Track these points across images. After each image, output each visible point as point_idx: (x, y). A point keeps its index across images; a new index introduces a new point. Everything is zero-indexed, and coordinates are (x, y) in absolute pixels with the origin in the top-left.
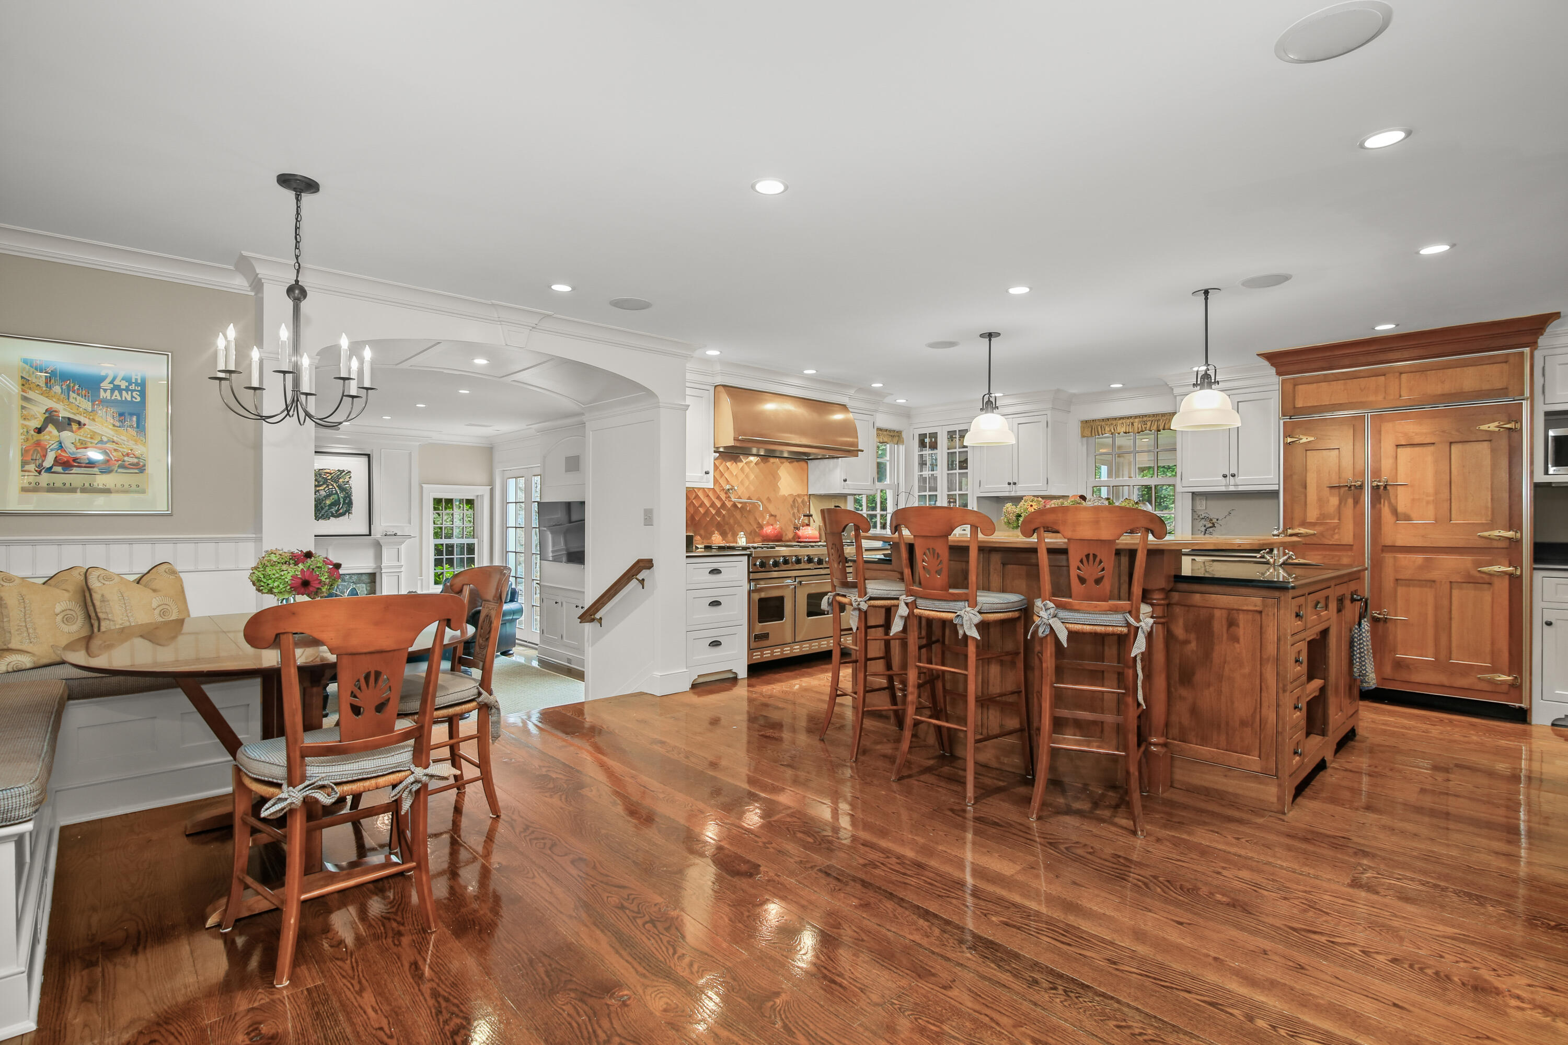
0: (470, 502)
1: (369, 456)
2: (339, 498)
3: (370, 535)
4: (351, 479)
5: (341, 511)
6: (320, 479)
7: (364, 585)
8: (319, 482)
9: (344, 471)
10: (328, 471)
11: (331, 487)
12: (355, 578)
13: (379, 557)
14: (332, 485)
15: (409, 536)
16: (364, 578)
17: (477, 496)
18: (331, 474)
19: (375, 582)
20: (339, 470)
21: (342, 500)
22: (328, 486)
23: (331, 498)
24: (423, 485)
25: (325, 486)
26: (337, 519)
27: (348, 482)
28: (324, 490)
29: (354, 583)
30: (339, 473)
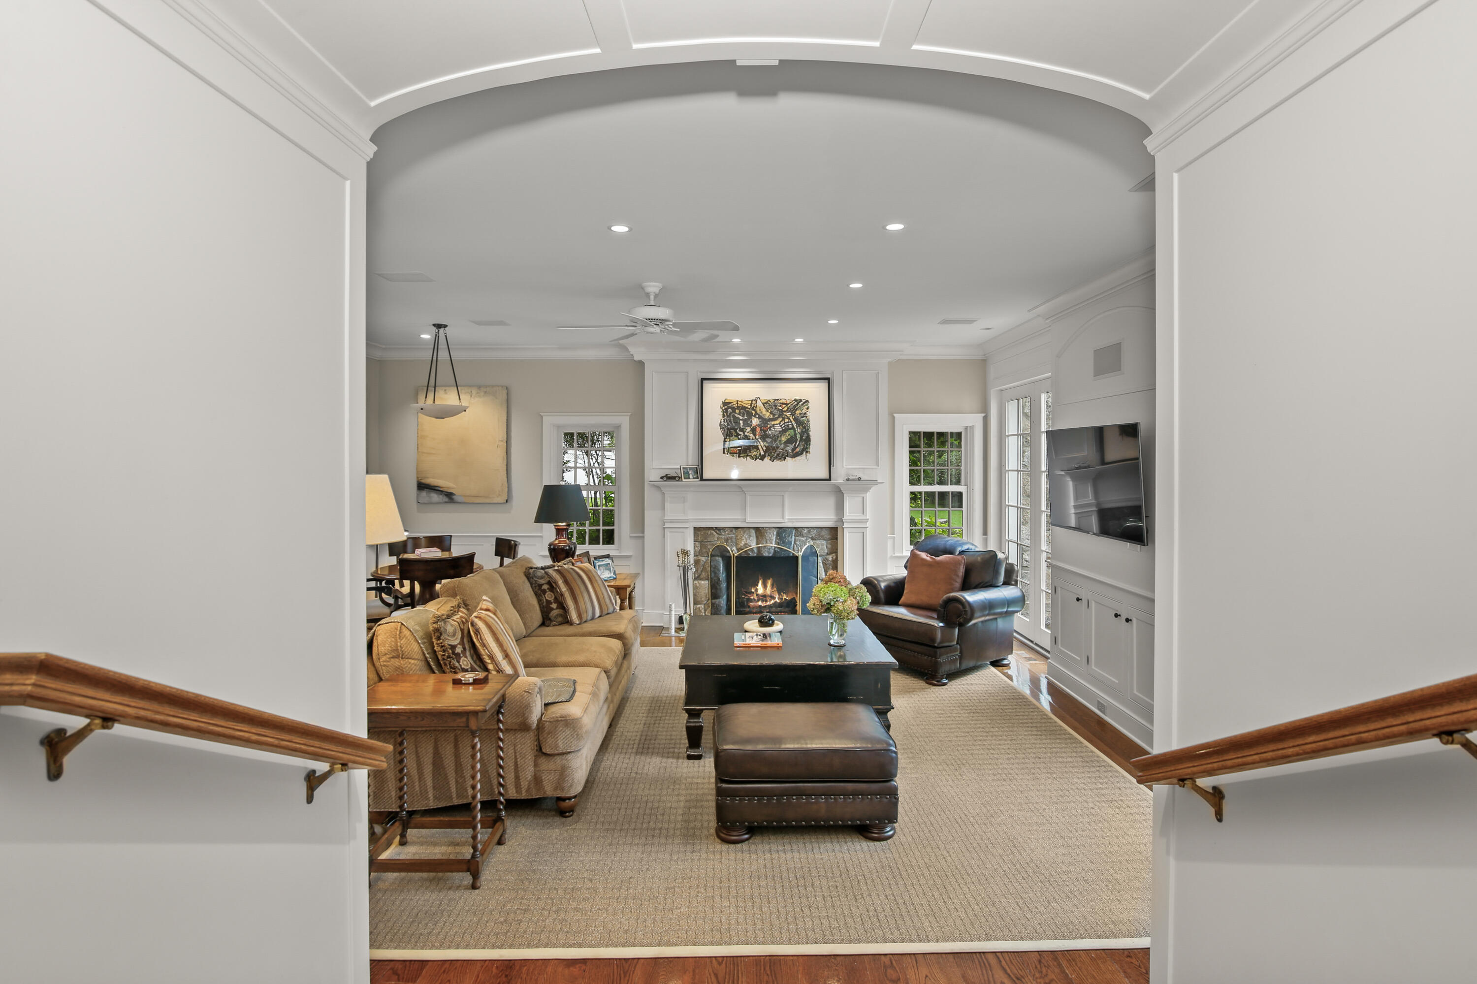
0: (955, 438)
1: (828, 379)
2: (795, 434)
3: (830, 479)
4: (810, 410)
5: (798, 450)
6: (776, 411)
7: (824, 542)
8: (774, 415)
9: (801, 400)
10: (784, 401)
11: (787, 420)
12: (814, 533)
13: (840, 507)
14: (788, 418)
15: (875, 482)
16: (825, 533)
17: (966, 428)
18: (787, 404)
19: (837, 539)
20: (795, 400)
21: (798, 437)
22: (783, 419)
23: (787, 434)
24: (895, 415)
25: (780, 419)
26: (794, 459)
27: (805, 413)
28: (780, 424)
29: (812, 539)
30: (796, 403)
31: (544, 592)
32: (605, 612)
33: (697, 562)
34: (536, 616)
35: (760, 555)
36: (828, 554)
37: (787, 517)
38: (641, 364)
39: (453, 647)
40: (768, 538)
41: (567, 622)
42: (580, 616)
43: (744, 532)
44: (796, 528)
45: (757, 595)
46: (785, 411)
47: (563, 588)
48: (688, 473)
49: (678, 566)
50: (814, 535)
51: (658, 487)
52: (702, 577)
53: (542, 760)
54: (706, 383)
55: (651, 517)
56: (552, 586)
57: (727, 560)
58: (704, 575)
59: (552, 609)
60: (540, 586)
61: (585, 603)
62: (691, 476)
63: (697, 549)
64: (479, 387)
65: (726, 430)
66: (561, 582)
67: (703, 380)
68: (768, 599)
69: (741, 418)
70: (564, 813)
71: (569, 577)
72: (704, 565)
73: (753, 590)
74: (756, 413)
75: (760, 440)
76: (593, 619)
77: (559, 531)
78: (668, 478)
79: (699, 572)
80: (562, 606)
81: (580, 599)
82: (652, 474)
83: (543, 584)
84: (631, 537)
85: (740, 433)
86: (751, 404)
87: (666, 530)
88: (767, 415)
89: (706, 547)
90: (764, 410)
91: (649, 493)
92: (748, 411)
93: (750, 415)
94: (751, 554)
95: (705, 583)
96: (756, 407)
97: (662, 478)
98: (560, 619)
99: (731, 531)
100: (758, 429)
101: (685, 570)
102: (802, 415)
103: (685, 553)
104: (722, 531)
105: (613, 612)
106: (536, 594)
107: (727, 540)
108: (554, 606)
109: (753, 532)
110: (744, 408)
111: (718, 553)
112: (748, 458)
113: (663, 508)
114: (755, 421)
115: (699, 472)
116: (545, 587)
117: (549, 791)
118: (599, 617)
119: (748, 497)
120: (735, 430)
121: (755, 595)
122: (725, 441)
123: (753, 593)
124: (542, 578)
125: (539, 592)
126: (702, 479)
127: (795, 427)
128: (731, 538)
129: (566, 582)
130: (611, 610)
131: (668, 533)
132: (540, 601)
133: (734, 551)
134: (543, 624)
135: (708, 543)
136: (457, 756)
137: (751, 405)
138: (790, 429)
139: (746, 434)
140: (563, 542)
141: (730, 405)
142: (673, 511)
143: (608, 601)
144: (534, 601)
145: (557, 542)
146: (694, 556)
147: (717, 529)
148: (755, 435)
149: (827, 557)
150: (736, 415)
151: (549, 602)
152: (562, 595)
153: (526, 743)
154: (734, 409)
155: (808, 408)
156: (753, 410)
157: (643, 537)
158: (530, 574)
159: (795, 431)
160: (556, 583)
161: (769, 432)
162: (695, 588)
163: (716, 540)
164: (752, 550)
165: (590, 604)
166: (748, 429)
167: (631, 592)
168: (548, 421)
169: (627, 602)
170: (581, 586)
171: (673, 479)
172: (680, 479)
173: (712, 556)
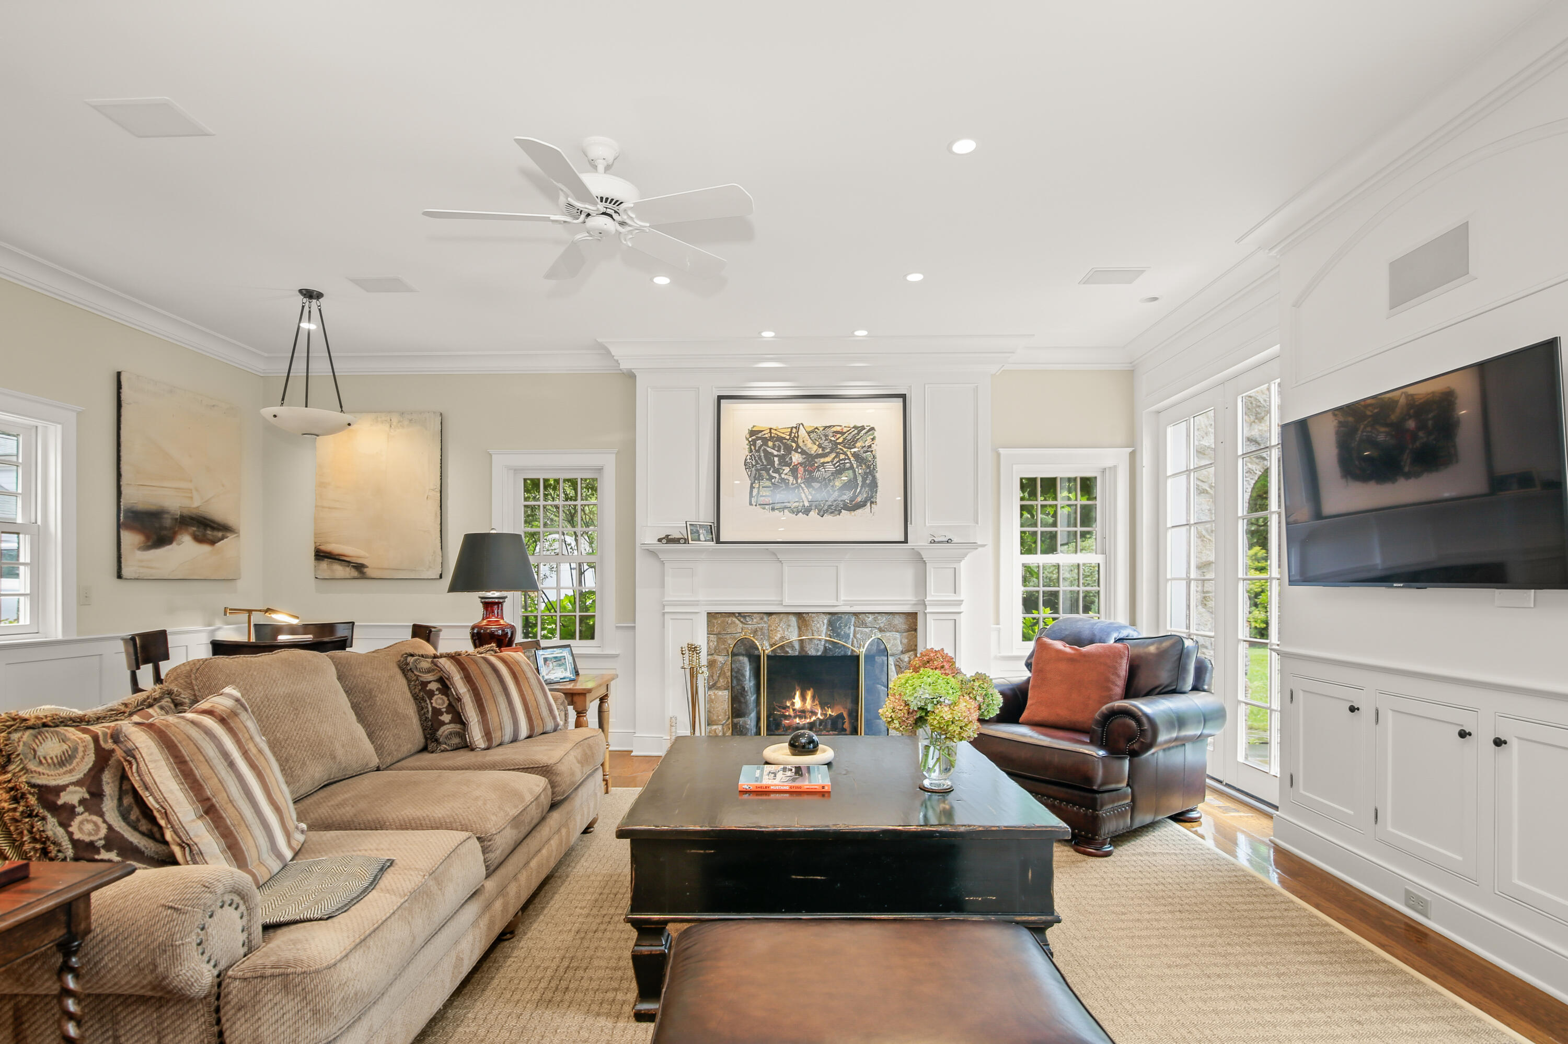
0: (1087, 486)
1: (903, 396)
2: (855, 477)
3: (906, 541)
4: (876, 442)
5: (859, 499)
6: (826, 443)
7: (898, 635)
8: (823, 449)
9: (863, 428)
10: (838, 429)
11: (842, 457)
12: (882, 621)
13: (921, 584)
14: (845, 454)
15: (974, 546)
16: (899, 622)
17: (1104, 471)
18: (843, 433)
19: (916, 630)
20: (855, 428)
21: (860, 479)
22: (838, 455)
24: (1000, 450)
25: (833, 455)
26: (853, 513)
27: (870, 446)
28: (832, 461)
29: (881, 630)
30: (856, 432)
31: (431, 694)
32: (538, 730)
33: (711, 664)
34: (414, 733)
35: (804, 654)
36: (902, 652)
37: (843, 597)
38: (631, 376)
40: (814, 628)
41: (467, 746)
42: (488, 735)
43: (781, 620)
44: (856, 614)
45: (794, 710)
46: (840, 444)
47: (460, 687)
48: (698, 532)
49: (683, 668)
50: (882, 625)
51: (654, 554)
52: (719, 685)
54: (725, 404)
55: (645, 597)
56: (445, 685)
57: (755, 659)
58: (722, 682)
59: (443, 723)
60: (425, 684)
61: (500, 714)
62: (702, 537)
63: (711, 644)
64: (402, 413)
65: (754, 472)
66: (461, 679)
67: (720, 398)
68: (808, 715)
69: (776, 453)
71: (472, 669)
72: (722, 668)
73: (788, 704)
74: (798, 446)
75: (803, 485)
76: (515, 740)
77: (490, 606)
78: (669, 540)
79: (715, 677)
80: (459, 719)
81: (491, 708)
82: (647, 535)
83: (430, 682)
84: (617, 627)
85: (774, 475)
86: (791, 432)
87: (666, 616)
88: (813, 449)
89: (724, 642)
90: (809, 443)
91: (643, 565)
92: (786, 443)
93: (789, 449)
94: (791, 652)
95: (724, 696)
96: (798, 437)
97: (660, 540)
98: (456, 741)
99: (762, 619)
100: (801, 469)
101: (693, 674)
102: (865, 449)
103: (693, 649)
104: (748, 619)
105: (555, 730)
106: (415, 697)
107: (755, 632)
108: (446, 718)
109: (793, 620)
110: (780, 439)
111: (742, 650)
112: (786, 511)
113: (663, 585)
114: (796, 458)
115: (714, 532)
116: (433, 686)
118: (529, 737)
119: (786, 569)
120: (767, 471)
121: (791, 710)
122: (752, 487)
123: (789, 707)
124: (429, 671)
125: (420, 693)
126: (718, 542)
127: (855, 466)
128: (762, 629)
129: (469, 678)
130: (550, 726)
131: (669, 623)
132: (421, 710)
133: (765, 648)
134: (424, 749)
135: (728, 636)
137: (790, 435)
138: (848, 469)
139: (783, 476)
140: (494, 623)
141: (760, 435)
142: (676, 588)
143: (548, 713)
144: (410, 710)
145: (485, 622)
146: (708, 655)
147: (741, 615)
148: (796, 478)
149: (902, 656)
150: (769, 449)
151: (437, 712)
152: (459, 700)
154: (765, 441)
155: (873, 439)
156: (793, 441)
157: (634, 627)
158: (407, 664)
159: (854, 472)
160: (450, 679)
161: (817, 473)
162: (710, 701)
163: (739, 630)
164: (791, 645)
166: (787, 469)
167: (603, 700)
168: (500, 461)
169: (592, 716)
170: (497, 688)
171: (676, 541)
172: (686, 541)
173: (734, 654)
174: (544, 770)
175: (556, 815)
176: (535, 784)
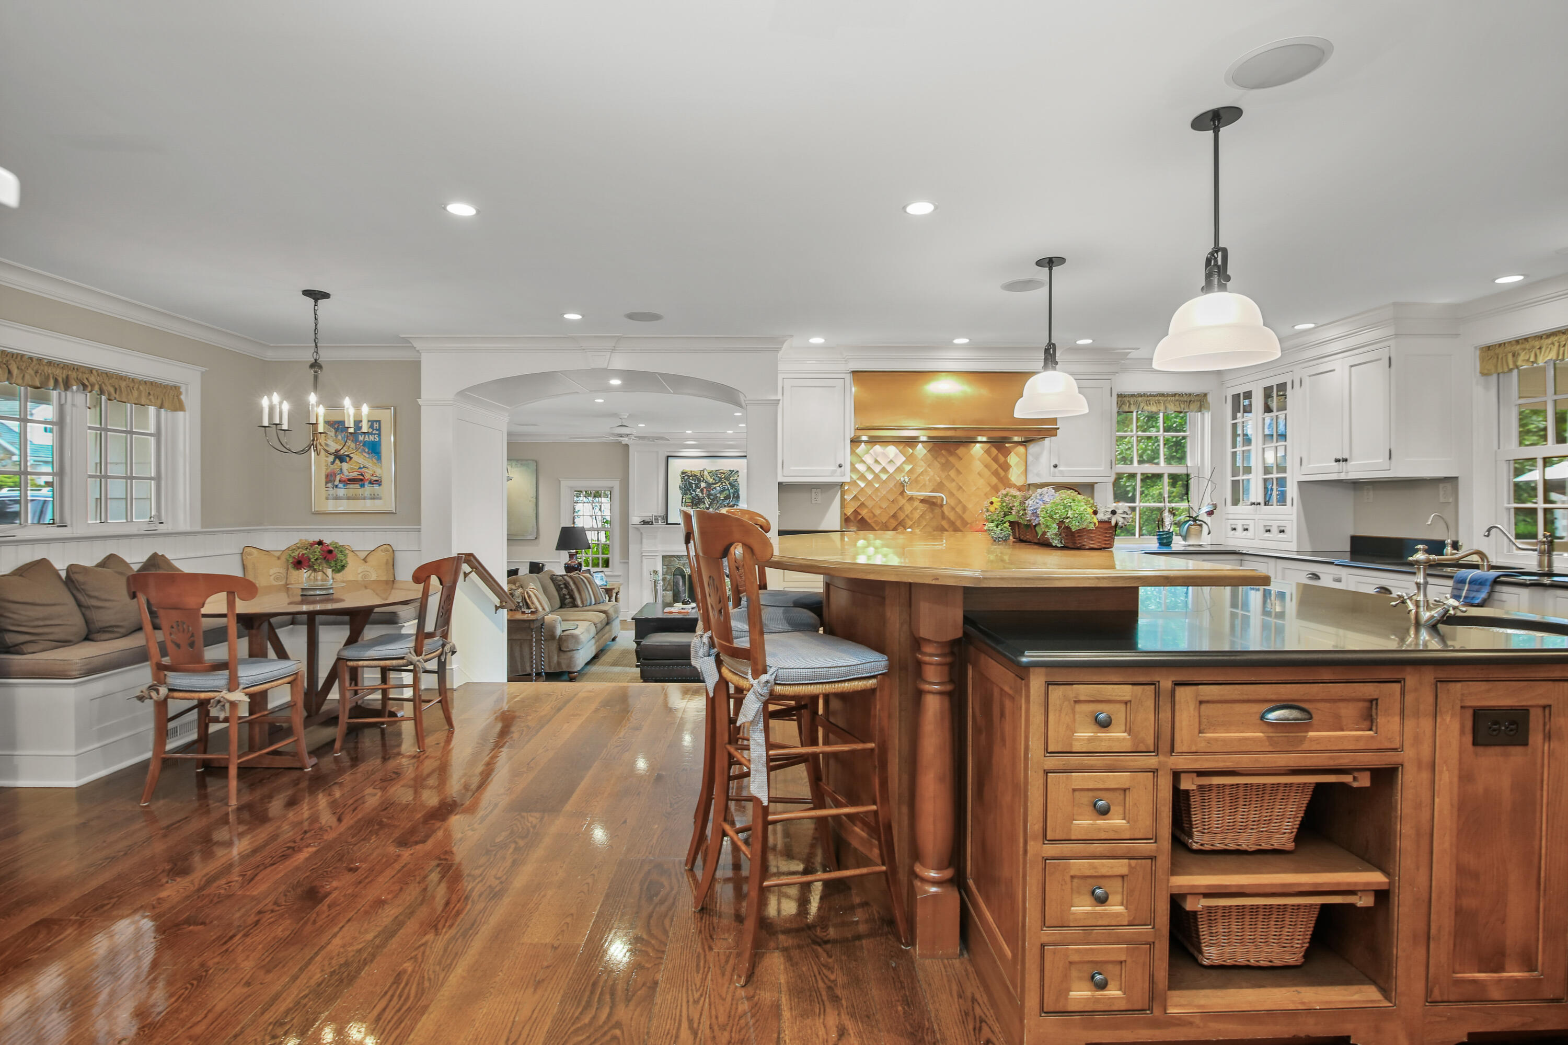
4: (739, 477)
5: (731, 504)
6: (716, 478)
8: (715, 481)
9: (733, 471)
10: (722, 471)
14: (725, 483)
18: (724, 473)
20: (730, 470)
21: (732, 494)
22: (722, 483)
23: (724, 493)
25: (719, 483)
27: (736, 480)
28: (719, 485)
30: (730, 473)
31: (562, 589)
32: (598, 601)
33: (664, 579)
34: (557, 602)
38: (627, 445)
39: (519, 603)
41: (576, 606)
42: (582, 602)
46: (723, 478)
47: (573, 587)
48: (657, 519)
49: (651, 581)
51: (637, 529)
53: (562, 654)
54: (670, 459)
55: (633, 548)
56: (566, 585)
58: (669, 588)
60: (560, 585)
61: (585, 595)
62: (660, 521)
64: (517, 461)
65: (683, 490)
66: (571, 583)
67: (668, 457)
69: (693, 482)
70: (571, 680)
71: (577, 581)
74: (704, 479)
75: (705, 498)
76: (590, 604)
77: (571, 556)
78: (644, 522)
80: (573, 598)
81: (583, 593)
82: (635, 520)
84: (620, 562)
85: (692, 493)
87: (643, 557)
88: (711, 481)
89: (670, 569)
90: (709, 477)
91: (632, 533)
92: (698, 478)
93: (700, 481)
95: (670, 593)
96: (704, 475)
97: (640, 522)
98: (571, 604)
100: (705, 490)
101: (656, 584)
102: (734, 481)
103: (656, 572)
106: (557, 590)
108: (568, 597)
110: (696, 476)
111: (678, 573)
113: (641, 543)
114: (703, 485)
115: (666, 518)
116: (562, 586)
117: (565, 669)
118: (594, 604)
120: (689, 491)
122: (682, 496)
124: (560, 581)
125: (558, 589)
126: (667, 524)
127: (730, 487)
129: (575, 583)
130: (602, 601)
131: (645, 561)
132: (559, 594)
134: (561, 607)
136: (521, 651)
137: (700, 474)
138: (726, 490)
139: (696, 493)
140: (574, 563)
141: (686, 474)
142: (647, 545)
143: (600, 595)
144: (556, 594)
150: (690, 480)
151: (564, 595)
152: (572, 590)
153: (554, 646)
154: (689, 477)
156: (701, 477)
157: (628, 562)
158: (553, 578)
159: (729, 492)
160: (569, 583)
161: (712, 492)
162: (664, 596)
163: (677, 564)
165: (589, 596)
166: (699, 490)
167: (617, 594)
168: (564, 484)
169: (613, 599)
170: (584, 587)
171: (648, 523)
172: (652, 524)
173: (674, 575)
174: (604, 612)
175: (608, 627)
176: (603, 616)
